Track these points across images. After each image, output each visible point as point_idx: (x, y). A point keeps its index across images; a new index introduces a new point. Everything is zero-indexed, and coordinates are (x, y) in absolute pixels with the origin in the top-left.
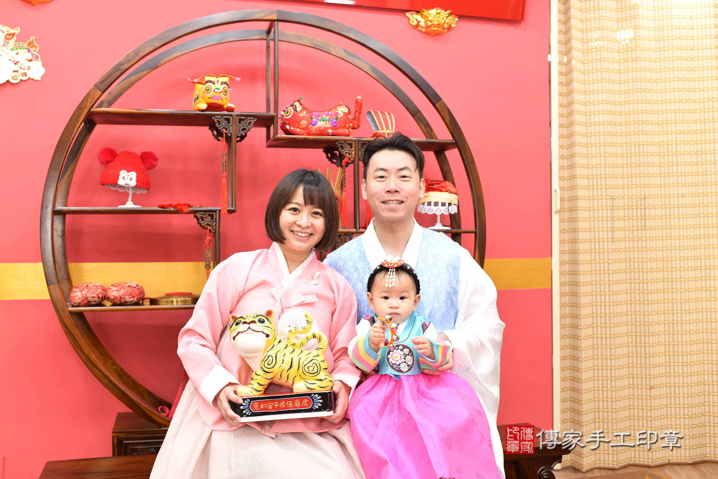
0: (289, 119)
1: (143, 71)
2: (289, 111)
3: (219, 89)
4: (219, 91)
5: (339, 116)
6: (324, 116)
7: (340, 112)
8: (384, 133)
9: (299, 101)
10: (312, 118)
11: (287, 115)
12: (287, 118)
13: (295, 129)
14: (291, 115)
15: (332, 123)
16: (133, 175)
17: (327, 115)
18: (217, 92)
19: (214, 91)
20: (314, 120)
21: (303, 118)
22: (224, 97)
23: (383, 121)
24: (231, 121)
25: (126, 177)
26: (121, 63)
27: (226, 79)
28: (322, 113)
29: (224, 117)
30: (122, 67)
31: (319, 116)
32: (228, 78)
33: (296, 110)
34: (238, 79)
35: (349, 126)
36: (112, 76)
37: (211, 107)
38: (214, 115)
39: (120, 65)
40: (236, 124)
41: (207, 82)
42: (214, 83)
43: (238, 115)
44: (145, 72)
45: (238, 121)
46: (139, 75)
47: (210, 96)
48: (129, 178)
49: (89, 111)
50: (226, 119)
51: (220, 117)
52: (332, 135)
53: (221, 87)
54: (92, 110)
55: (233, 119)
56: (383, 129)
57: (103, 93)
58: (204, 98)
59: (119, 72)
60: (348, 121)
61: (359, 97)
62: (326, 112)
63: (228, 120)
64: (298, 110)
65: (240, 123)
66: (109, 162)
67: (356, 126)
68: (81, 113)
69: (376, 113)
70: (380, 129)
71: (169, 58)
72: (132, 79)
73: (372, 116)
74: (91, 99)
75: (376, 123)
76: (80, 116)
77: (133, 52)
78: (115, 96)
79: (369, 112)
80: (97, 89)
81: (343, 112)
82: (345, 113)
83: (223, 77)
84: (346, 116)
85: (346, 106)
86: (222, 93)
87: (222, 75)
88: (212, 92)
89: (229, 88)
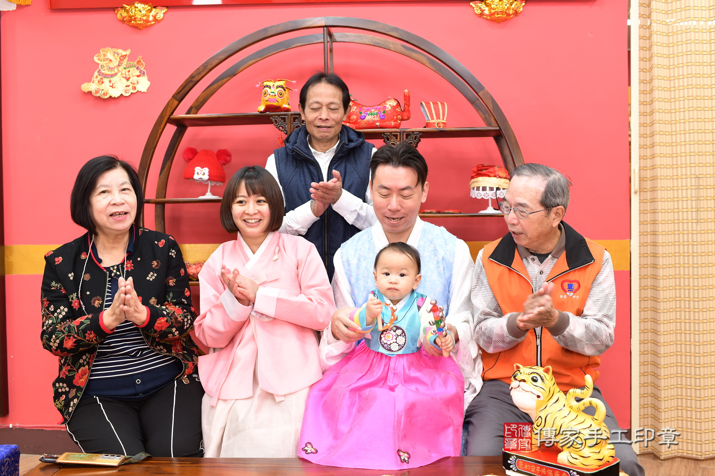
1: (223, 79)
3: (274, 93)
4: (274, 94)
5: (387, 109)
6: (373, 110)
7: (388, 106)
8: (434, 123)
10: (361, 113)
13: (345, 123)
15: (380, 116)
16: (206, 170)
17: (376, 109)
18: (273, 96)
19: (269, 95)
20: (363, 114)
21: (352, 114)
22: (279, 100)
23: (433, 112)
24: (287, 120)
25: (199, 173)
26: (193, 76)
27: (282, 83)
28: (372, 108)
29: (281, 117)
30: (194, 79)
31: (368, 110)
32: (284, 82)
34: (294, 82)
35: (397, 118)
36: (186, 87)
37: (269, 108)
38: (272, 116)
39: (192, 77)
40: (290, 123)
41: (265, 87)
42: (270, 88)
43: (292, 115)
44: (226, 80)
45: (292, 120)
46: (220, 83)
47: (267, 100)
48: (202, 173)
49: (169, 118)
50: (282, 118)
51: (277, 117)
52: (381, 128)
53: (276, 91)
54: (172, 117)
55: (288, 118)
56: (433, 119)
57: (180, 101)
59: (192, 84)
60: (395, 114)
61: (406, 91)
62: (376, 106)
63: (284, 119)
65: (294, 121)
66: (190, 160)
67: (406, 118)
68: (163, 120)
69: (428, 104)
70: (430, 119)
71: (245, 66)
72: (215, 86)
73: (424, 107)
74: (170, 108)
75: (427, 113)
76: (161, 123)
77: (203, 65)
78: (201, 102)
79: (421, 103)
80: (174, 100)
81: (392, 105)
82: (393, 106)
83: (279, 81)
84: (394, 109)
85: (395, 100)
86: (277, 95)
87: (278, 79)
88: (268, 95)
89: (285, 90)
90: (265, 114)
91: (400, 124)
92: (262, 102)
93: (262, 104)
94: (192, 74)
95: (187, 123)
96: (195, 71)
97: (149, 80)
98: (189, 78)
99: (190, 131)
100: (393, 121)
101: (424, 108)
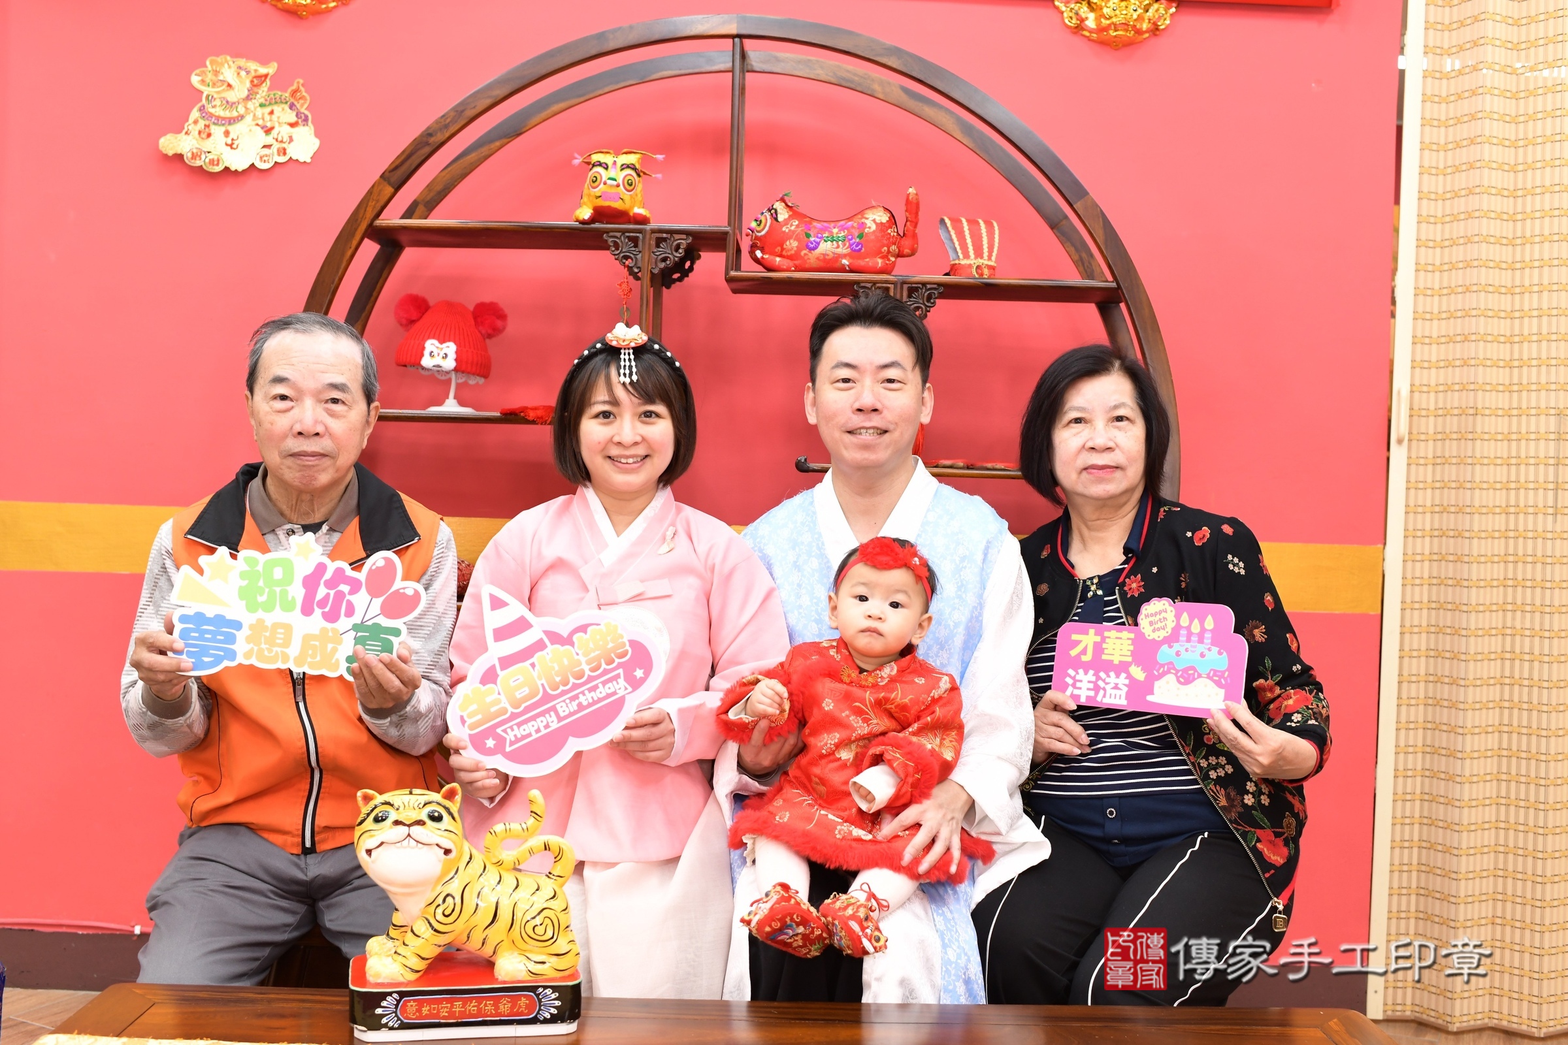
0: (765, 236)
1: (492, 141)
2: (763, 221)
3: (615, 180)
4: (615, 183)
5: (866, 230)
6: (835, 231)
7: (869, 223)
8: (970, 266)
9: (782, 200)
10: (808, 236)
11: (758, 229)
12: (759, 234)
13: (772, 257)
14: (767, 229)
15: (851, 245)
16: (451, 348)
17: (842, 229)
18: (611, 186)
19: (605, 183)
20: (812, 239)
21: (788, 236)
22: (626, 196)
23: (969, 241)
24: (640, 243)
25: (435, 353)
26: (430, 132)
27: (632, 159)
28: (832, 224)
29: (627, 234)
30: (432, 140)
31: (824, 230)
32: (638, 156)
33: (776, 219)
34: (660, 157)
35: (889, 252)
36: (414, 157)
37: (600, 214)
38: (607, 231)
39: (428, 134)
40: (649, 249)
41: (594, 165)
42: (606, 168)
43: (653, 231)
44: (498, 144)
45: (653, 243)
46: (484, 150)
47: (600, 194)
48: (442, 354)
49: (371, 225)
50: (630, 238)
51: (618, 234)
52: (851, 271)
53: (620, 176)
54: (378, 222)
55: (644, 238)
56: (967, 256)
57: (397, 189)
58: (589, 195)
59: (427, 150)
60: (885, 242)
61: (911, 190)
62: (842, 223)
63: (635, 241)
64: (781, 218)
65: (658, 246)
66: (412, 322)
67: (907, 251)
68: (356, 230)
69: (956, 222)
70: (961, 256)
71: (544, 115)
72: (473, 156)
73: (947, 228)
74: (375, 202)
75: (954, 244)
76: (353, 235)
77: (454, 109)
78: (439, 193)
79: (942, 221)
80: (385, 183)
81: (878, 221)
82: (881, 223)
83: (626, 153)
84: (882, 231)
85: (886, 209)
86: (621, 186)
87: (625, 150)
88: (602, 185)
89: (639, 175)
90: (593, 226)
91: (894, 263)
92: (585, 199)
93: (585, 204)
94: (428, 128)
95: (403, 238)
96: (437, 122)
97: (317, 135)
98: (422, 136)
99: (410, 256)
100: (881, 258)
101: (949, 232)
